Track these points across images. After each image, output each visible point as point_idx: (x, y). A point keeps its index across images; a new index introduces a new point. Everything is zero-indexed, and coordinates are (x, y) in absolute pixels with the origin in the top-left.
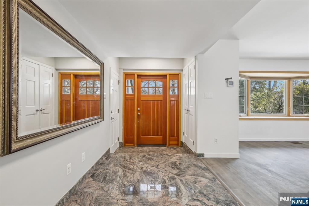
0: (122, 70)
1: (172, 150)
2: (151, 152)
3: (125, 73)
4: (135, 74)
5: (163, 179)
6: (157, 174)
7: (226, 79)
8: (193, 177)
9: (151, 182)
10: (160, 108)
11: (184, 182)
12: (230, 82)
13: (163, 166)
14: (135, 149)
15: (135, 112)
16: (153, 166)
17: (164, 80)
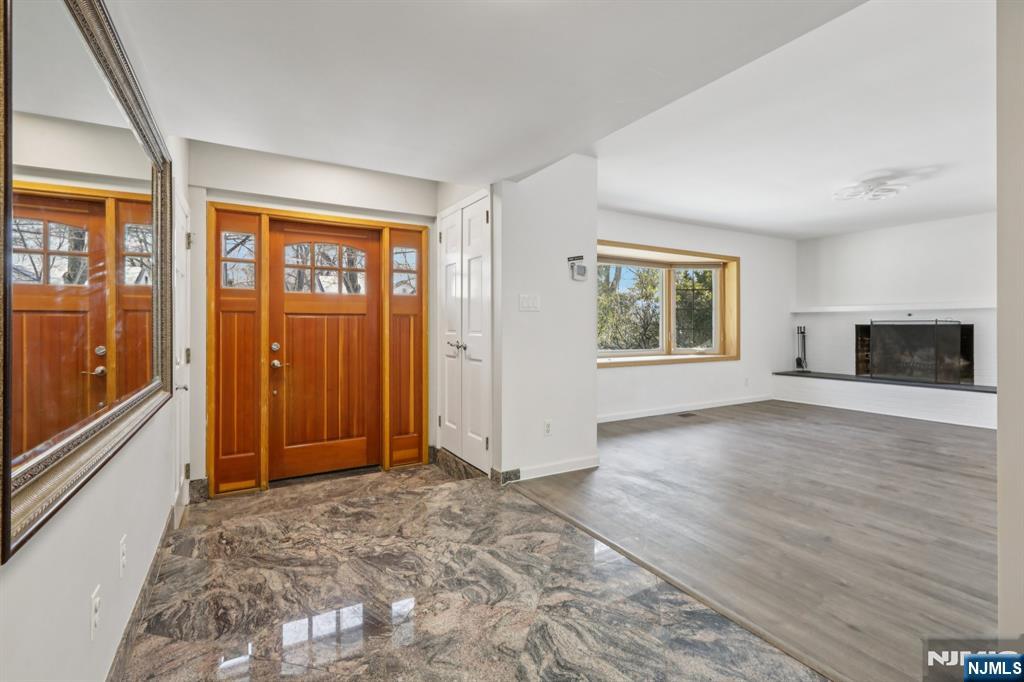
0: (205, 191)
1: (406, 479)
2: (335, 496)
3: (219, 207)
4: (259, 215)
5: (440, 562)
6: (413, 554)
7: (569, 259)
8: (517, 536)
9: (408, 583)
10: (356, 343)
11: (505, 557)
12: (578, 266)
13: (419, 528)
14: (265, 498)
15: (264, 360)
16: (386, 536)
17: (373, 245)
